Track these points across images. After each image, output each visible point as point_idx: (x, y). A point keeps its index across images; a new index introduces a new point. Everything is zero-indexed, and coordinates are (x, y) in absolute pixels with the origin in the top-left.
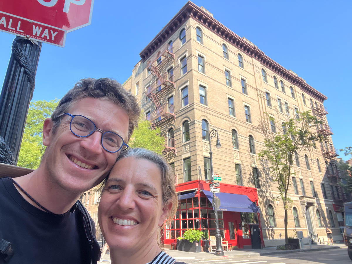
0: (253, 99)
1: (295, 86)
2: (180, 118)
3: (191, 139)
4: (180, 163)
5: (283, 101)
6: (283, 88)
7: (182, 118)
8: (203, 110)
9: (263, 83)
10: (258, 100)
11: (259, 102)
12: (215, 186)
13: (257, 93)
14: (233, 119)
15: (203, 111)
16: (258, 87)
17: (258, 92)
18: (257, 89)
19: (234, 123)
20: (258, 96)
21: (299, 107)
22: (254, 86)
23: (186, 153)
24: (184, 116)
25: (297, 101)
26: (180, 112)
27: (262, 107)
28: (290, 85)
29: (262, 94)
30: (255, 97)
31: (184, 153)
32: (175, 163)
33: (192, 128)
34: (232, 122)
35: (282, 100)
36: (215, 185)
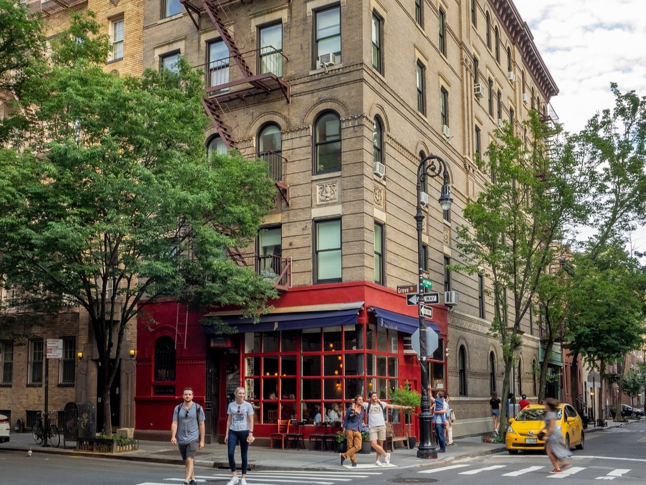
0: (454, 72)
1: (516, 50)
2: (307, 100)
3: (344, 168)
4: (303, 229)
5: (495, 87)
6: (497, 49)
7: (315, 99)
8: (377, 87)
9: (471, 27)
10: (462, 76)
11: (462, 81)
12: (426, 301)
13: (461, 54)
14: (423, 122)
15: (376, 92)
16: (465, 40)
17: (464, 53)
18: (461, 45)
19: (424, 134)
20: (462, 64)
21: (516, 108)
22: (457, 36)
23: (325, 204)
24: (324, 94)
25: (515, 90)
26: (306, 79)
27: (467, 98)
28: (508, 45)
29: (469, 59)
30: (457, 68)
31: (318, 202)
32: (283, 228)
33: (349, 136)
34: (421, 132)
35: (494, 84)
36: (428, 299)
